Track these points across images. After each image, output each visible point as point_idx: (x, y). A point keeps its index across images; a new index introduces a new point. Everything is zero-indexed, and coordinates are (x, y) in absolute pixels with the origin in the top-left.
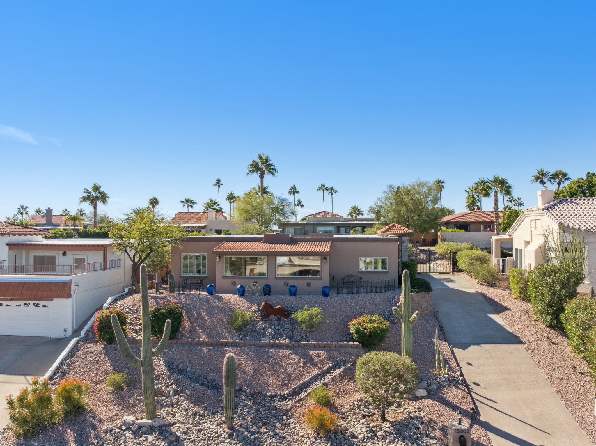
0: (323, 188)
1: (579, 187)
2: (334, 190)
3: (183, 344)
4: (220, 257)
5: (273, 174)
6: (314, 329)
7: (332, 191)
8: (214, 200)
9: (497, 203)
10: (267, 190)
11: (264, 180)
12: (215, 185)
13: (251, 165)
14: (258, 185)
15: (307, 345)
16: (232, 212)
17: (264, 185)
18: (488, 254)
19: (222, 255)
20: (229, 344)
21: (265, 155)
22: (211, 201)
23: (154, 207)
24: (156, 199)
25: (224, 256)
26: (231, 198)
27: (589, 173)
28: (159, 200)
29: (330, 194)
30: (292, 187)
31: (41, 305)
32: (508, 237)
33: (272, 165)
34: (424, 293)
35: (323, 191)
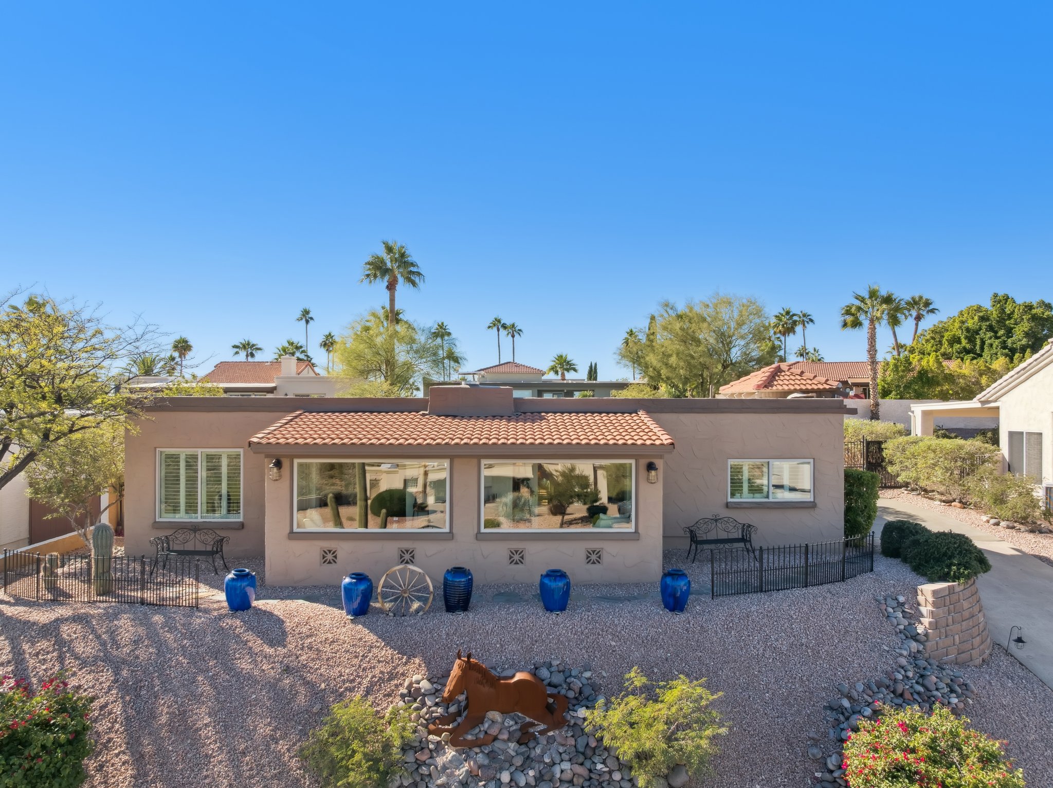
0: (498, 324)
1: (982, 319)
2: (517, 329)
4: (278, 464)
5: (414, 284)
7: (513, 331)
8: (295, 341)
9: (875, 342)
10: (401, 316)
11: (397, 294)
12: (300, 319)
13: (369, 263)
14: (383, 308)
16: (331, 365)
17: (397, 307)
18: (989, 446)
19: (286, 456)
21: (399, 244)
22: (291, 344)
23: (182, 355)
24: (187, 342)
25: (296, 461)
26: (328, 344)
27: (996, 295)
28: (191, 342)
29: (510, 336)
30: (439, 325)
32: (979, 405)
33: (412, 265)
35: (498, 330)
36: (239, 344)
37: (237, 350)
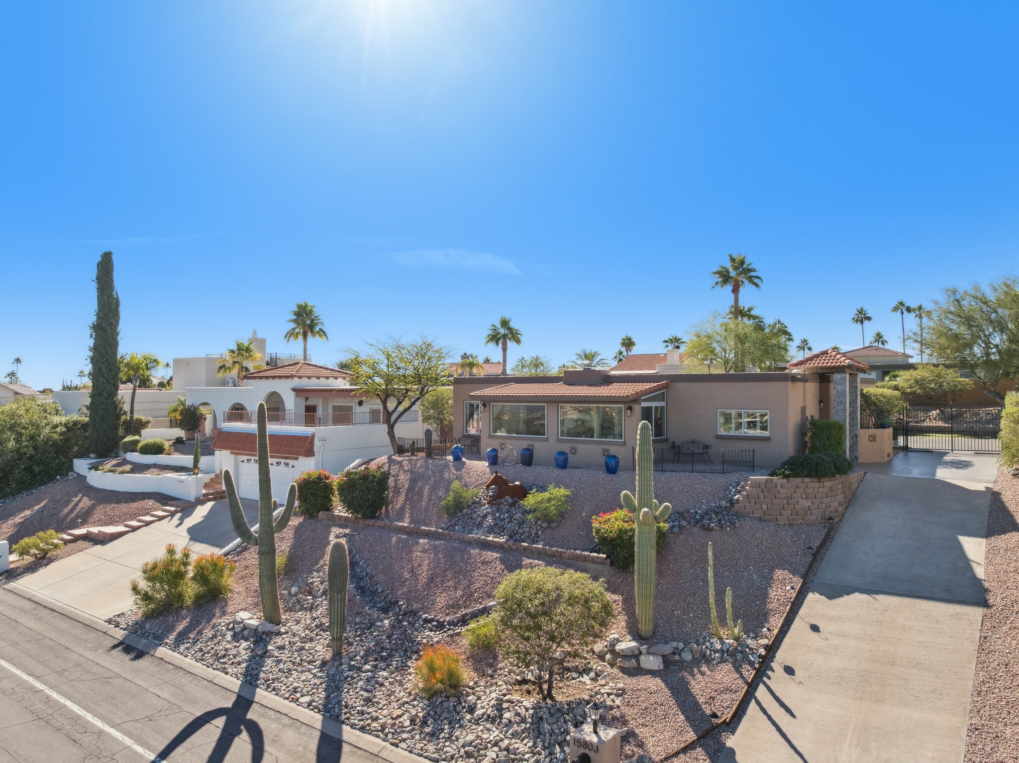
0: (901, 307)
2: (925, 311)
3: (380, 527)
4: (485, 405)
5: (756, 285)
6: (553, 525)
11: (741, 295)
13: (717, 273)
14: (730, 306)
15: (529, 550)
17: (740, 303)
19: (488, 401)
20: (431, 534)
21: (740, 256)
25: (491, 404)
28: (634, 339)
31: (290, 465)
33: (753, 270)
34: (807, 480)
35: (902, 313)
36: (667, 340)
37: (667, 344)
